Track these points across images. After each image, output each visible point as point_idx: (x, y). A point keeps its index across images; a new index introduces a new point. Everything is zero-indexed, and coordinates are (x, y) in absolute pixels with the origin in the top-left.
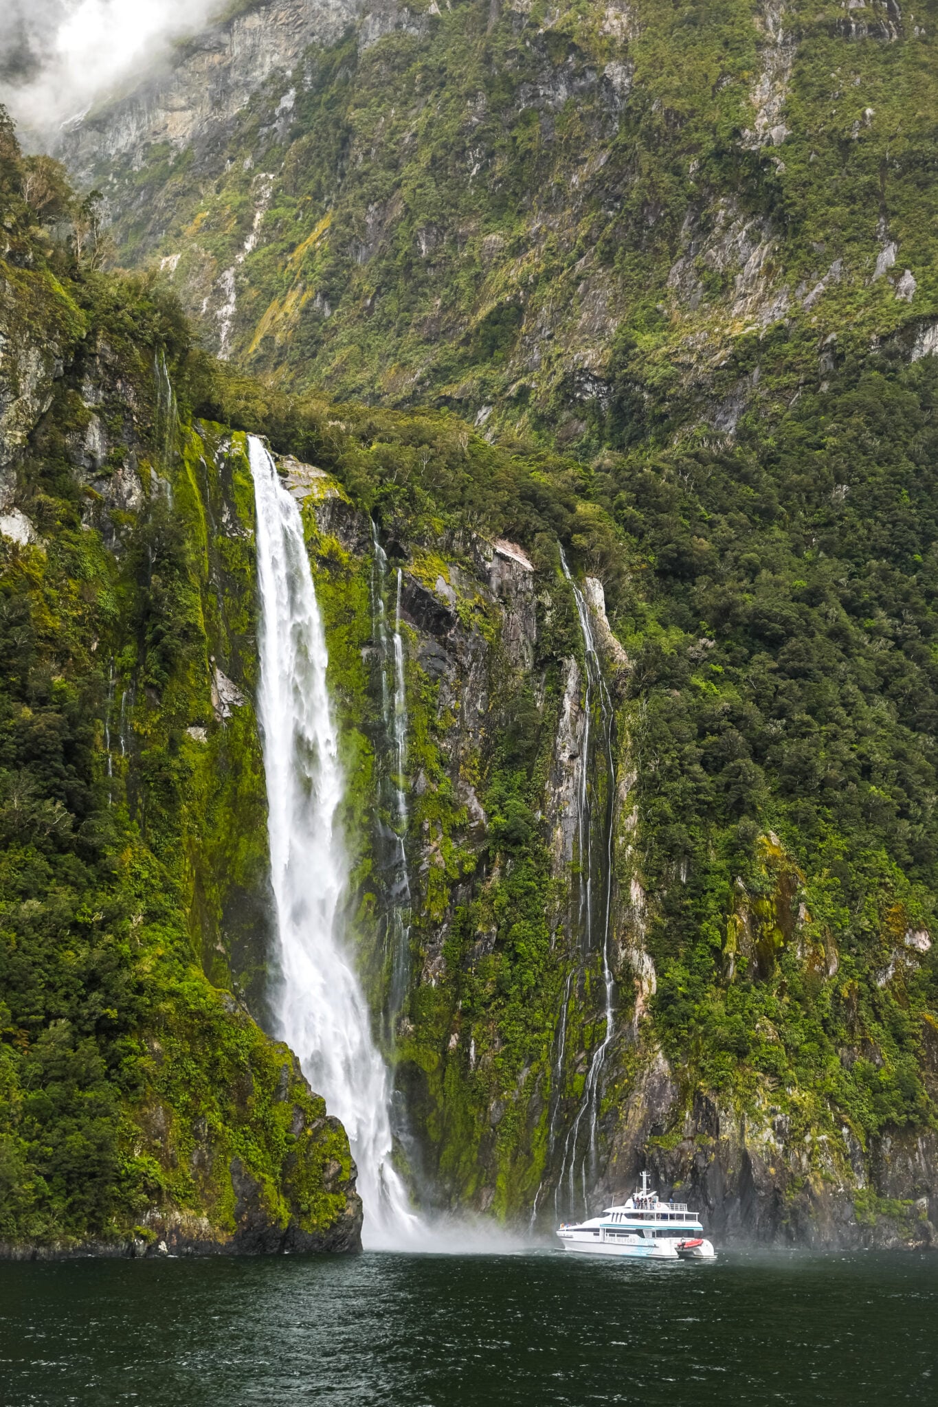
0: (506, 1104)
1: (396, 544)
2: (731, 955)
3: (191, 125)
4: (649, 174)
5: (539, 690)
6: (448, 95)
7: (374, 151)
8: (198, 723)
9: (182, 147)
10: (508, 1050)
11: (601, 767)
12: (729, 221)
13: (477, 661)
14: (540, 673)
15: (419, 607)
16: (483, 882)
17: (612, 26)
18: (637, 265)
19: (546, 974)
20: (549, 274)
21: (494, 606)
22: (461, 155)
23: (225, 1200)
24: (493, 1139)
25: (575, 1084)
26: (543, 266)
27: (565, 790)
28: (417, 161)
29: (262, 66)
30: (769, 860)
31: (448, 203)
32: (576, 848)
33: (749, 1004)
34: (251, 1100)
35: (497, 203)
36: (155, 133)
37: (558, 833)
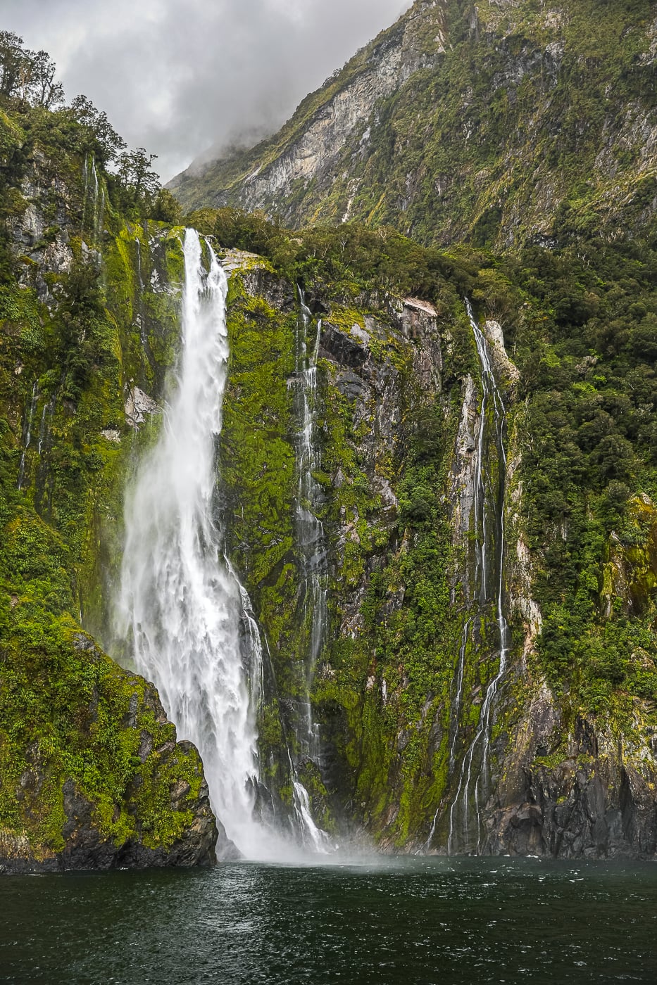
0: (411, 733)
1: (317, 303)
2: (608, 596)
3: (315, 164)
4: (577, 103)
5: (447, 406)
6: (450, 96)
7: (408, 141)
8: (112, 427)
9: (311, 177)
10: (412, 687)
11: (493, 456)
12: (634, 116)
13: (389, 385)
14: (447, 392)
15: (337, 348)
16: (394, 552)
17: (551, 23)
18: (573, 162)
19: (447, 624)
20: (516, 186)
21: (406, 345)
22: (459, 128)
23: (52, 818)
24: (400, 762)
25: (471, 713)
26: (513, 180)
27: (464, 476)
28: (433, 140)
29: (351, 120)
30: (640, 516)
31: (453, 159)
32: (472, 520)
33: (623, 637)
34: (94, 726)
35: (483, 151)
36: (296, 173)
37: (458, 510)
